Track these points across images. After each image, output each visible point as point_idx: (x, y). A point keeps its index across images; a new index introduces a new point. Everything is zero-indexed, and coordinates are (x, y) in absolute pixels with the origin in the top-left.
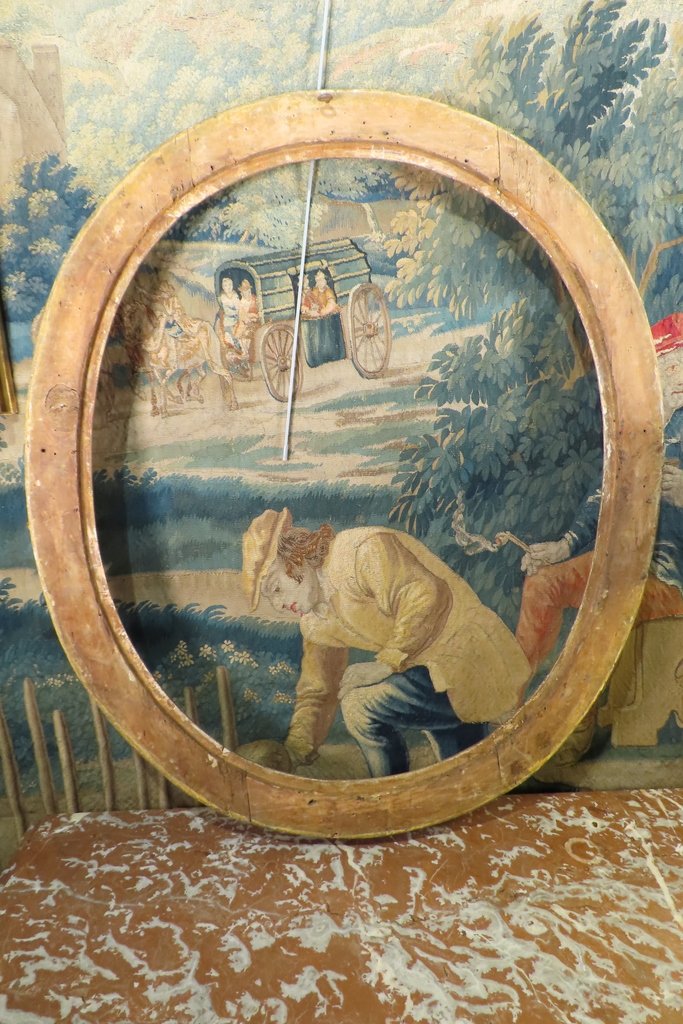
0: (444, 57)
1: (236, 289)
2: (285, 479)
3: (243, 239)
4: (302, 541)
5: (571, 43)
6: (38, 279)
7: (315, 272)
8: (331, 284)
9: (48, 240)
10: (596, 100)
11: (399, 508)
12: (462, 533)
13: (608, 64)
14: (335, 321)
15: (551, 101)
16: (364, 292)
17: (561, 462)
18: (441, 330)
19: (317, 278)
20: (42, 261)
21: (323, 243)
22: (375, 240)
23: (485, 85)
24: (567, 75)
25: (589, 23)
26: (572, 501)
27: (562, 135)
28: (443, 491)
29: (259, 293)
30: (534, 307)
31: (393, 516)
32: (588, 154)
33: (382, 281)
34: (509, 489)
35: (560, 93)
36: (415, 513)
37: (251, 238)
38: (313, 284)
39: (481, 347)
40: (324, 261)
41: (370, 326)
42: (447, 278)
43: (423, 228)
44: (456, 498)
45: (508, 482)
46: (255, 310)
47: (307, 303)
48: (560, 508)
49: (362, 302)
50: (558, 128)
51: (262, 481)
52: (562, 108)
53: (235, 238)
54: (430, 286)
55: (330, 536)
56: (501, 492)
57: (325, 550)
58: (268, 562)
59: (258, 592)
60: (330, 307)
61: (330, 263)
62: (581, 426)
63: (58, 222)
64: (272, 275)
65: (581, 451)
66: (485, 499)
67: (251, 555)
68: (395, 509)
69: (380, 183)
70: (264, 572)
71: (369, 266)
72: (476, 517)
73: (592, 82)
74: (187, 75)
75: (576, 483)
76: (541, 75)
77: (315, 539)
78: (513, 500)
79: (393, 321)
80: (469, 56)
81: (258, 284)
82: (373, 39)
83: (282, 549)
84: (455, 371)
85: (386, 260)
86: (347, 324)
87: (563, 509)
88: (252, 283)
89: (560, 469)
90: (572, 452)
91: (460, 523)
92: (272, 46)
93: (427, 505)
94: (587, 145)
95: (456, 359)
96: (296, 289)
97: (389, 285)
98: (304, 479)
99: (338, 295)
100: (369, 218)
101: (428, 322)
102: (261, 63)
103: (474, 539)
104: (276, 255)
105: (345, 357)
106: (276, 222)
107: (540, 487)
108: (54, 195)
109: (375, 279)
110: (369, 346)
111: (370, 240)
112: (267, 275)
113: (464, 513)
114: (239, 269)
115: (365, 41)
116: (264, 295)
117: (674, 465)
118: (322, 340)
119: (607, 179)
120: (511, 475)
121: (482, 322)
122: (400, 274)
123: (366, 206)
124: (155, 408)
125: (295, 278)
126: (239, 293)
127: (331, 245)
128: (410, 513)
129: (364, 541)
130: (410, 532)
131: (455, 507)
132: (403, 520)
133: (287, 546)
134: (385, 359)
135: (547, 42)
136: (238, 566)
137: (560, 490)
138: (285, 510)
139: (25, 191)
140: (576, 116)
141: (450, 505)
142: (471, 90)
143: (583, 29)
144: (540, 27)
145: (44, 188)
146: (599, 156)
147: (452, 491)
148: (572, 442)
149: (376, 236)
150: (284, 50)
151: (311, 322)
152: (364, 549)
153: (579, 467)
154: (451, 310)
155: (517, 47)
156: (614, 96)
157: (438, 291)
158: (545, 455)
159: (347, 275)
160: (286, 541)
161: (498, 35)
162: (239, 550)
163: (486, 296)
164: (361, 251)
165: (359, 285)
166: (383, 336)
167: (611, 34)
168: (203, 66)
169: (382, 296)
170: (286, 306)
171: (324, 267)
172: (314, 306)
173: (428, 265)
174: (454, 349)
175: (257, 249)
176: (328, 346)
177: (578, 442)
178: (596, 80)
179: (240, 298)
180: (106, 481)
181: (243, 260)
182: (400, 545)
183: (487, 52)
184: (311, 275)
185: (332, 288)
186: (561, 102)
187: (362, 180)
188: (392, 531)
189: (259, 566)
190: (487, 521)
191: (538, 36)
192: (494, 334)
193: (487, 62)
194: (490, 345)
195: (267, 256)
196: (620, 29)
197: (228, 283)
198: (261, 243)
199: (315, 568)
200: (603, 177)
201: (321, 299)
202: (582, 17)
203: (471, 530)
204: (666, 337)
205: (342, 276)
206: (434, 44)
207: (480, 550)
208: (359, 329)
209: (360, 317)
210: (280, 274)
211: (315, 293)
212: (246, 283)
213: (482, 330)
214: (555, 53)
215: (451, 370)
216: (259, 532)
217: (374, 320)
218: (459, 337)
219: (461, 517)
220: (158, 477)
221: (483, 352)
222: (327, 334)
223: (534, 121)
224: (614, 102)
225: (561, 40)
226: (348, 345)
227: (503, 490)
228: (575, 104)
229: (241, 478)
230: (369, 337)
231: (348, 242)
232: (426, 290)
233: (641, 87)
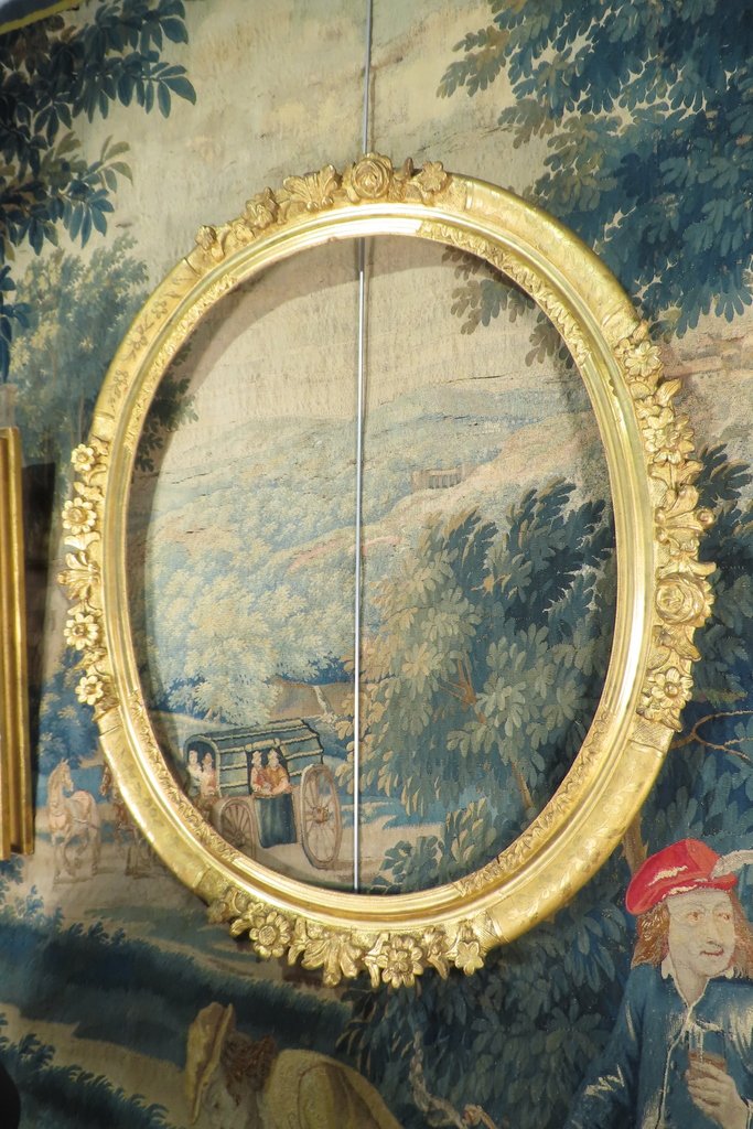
0: (391, 549)
1: (200, 760)
2: (232, 970)
3: (207, 716)
4: (243, 1051)
5: (516, 529)
6: (60, 739)
7: (268, 750)
8: (283, 762)
9: (73, 706)
10: (548, 584)
11: (348, 1037)
12: (421, 1092)
13: (561, 546)
14: (287, 800)
15: (498, 586)
16: (316, 773)
17: (542, 1022)
18: (394, 824)
19: (270, 757)
20: (66, 724)
21: (278, 722)
22: (326, 720)
23: (428, 573)
24: (514, 561)
25: (535, 510)
26: (562, 1086)
27: (513, 620)
28: (400, 1025)
29: (218, 768)
30: (496, 809)
31: (340, 1045)
32: (546, 639)
33: (332, 763)
34: (480, 1043)
35: (508, 578)
36: (367, 1047)
37: (214, 715)
38: (265, 762)
39: (435, 852)
40: (277, 740)
41: (319, 811)
42: (398, 767)
43: (372, 711)
44: (413, 1039)
45: (476, 1034)
46: (212, 784)
47: (259, 781)
48: (544, 1093)
49: (313, 784)
50: (509, 613)
51: (211, 966)
52: (511, 593)
53: (201, 715)
54: (380, 773)
55: (274, 1053)
56: (470, 1045)
57: (267, 1070)
58: (212, 1067)
59: (198, 1101)
60: (283, 787)
61: (284, 742)
62: (569, 976)
64: (232, 750)
65: (571, 1014)
66: (448, 1050)
67: (196, 1055)
68: (343, 1036)
69: (330, 666)
70: (206, 1079)
71: (321, 747)
72: (439, 1072)
73: (543, 565)
74: (180, 576)
75: (566, 1060)
76: (485, 561)
77: (256, 1052)
78: (486, 1061)
79: (344, 808)
80: (415, 547)
82: (327, 537)
83: (225, 1054)
84: (410, 874)
85: (338, 741)
86: (300, 807)
87: (549, 1095)
88: (214, 757)
89: (541, 1033)
90: (556, 1012)
91: (419, 1075)
92: (242, 549)
93: (382, 1039)
94: (545, 629)
95: (409, 860)
96: (250, 766)
97: (340, 768)
98: (251, 975)
99: (291, 774)
100: (320, 700)
101: (379, 813)
102: (231, 564)
103: (439, 1104)
104: (235, 731)
105: (295, 841)
106: (236, 700)
107: (517, 1053)
109: (327, 760)
110: (319, 833)
111: (320, 721)
112: (227, 750)
113: (423, 1064)
114: (203, 743)
115: (320, 539)
116: (222, 770)
117: (720, 1066)
118: (273, 822)
119: (573, 667)
120: (479, 1024)
121: (433, 820)
122: (349, 756)
123: (316, 688)
124: (128, 868)
125: (250, 755)
126: (202, 765)
127: (285, 724)
128: (361, 1045)
129: (309, 1070)
130: (363, 1072)
131: (411, 1052)
132: (353, 1053)
133: (229, 1052)
134: (336, 848)
135: (490, 530)
136: (182, 1062)
137: (543, 1063)
138: (230, 1007)
139: (64, 667)
140: (527, 602)
141: (406, 1048)
142: (416, 577)
143: (527, 515)
144: (479, 519)
146: (560, 641)
147: (409, 1028)
148: (557, 997)
149: (328, 717)
150: (251, 552)
151: (264, 801)
152: (309, 1080)
153: (569, 1037)
154: (403, 802)
155: (458, 536)
156: (573, 578)
157: (389, 779)
158: (520, 1007)
159: (301, 754)
160: (229, 1045)
161: (438, 528)
162: (184, 1044)
163: (437, 792)
164: (313, 731)
165: (311, 766)
166: (332, 823)
167: (562, 517)
168: (191, 568)
169: (332, 779)
170: (240, 783)
171: (276, 746)
172: (266, 784)
173: (379, 751)
174: (408, 849)
175: (218, 725)
176: (279, 827)
177: (565, 999)
178: (547, 564)
179: (202, 770)
180: (82, 934)
181: (206, 735)
182: (350, 1087)
183: (429, 543)
184: (265, 752)
185: (285, 767)
186: (508, 588)
187: (315, 663)
188: (340, 1064)
189: (202, 1068)
190: (454, 1081)
191: (478, 527)
192: (450, 836)
193: (429, 553)
194: (446, 849)
195: (227, 733)
196: (572, 511)
197: (193, 756)
198: (223, 720)
199: (255, 1090)
200: (567, 665)
201: (274, 778)
202: (526, 505)
203: (433, 1089)
204: (681, 869)
205: (295, 755)
206: (383, 538)
207: (445, 1122)
208: (309, 813)
209: (310, 800)
210: (238, 749)
211: (268, 771)
212: (208, 757)
213: (435, 830)
214: (499, 539)
215: (404, 872)
216: (204, 1027)
217: (324, 805)
218: (412, 835)
219: (419, 1068)
220: (126, 939)
221: (439, 856)
222: (278, 815)
223: (479, 607)
224: (572, 584)
225: (504, 528)
226: (299, 829)
227: (471, 1043)
228: (525, 588)
229: (192, 958)
230: (319, 822)
231: (299, 722)
232: (377, 778)
233: (603, 567)
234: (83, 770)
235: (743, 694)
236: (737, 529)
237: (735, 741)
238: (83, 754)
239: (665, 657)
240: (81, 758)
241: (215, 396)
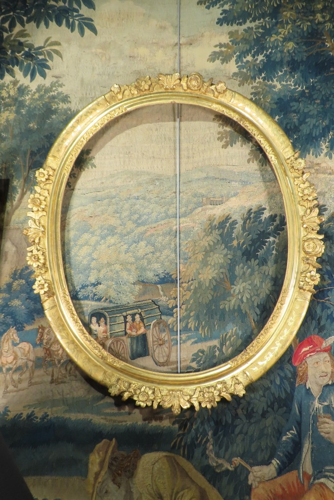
0: (192, 229)
1: (98, 322)
2: (115, 421)
3: (103, 300)
4: (122, 460)
5: (245, 223)
6: (9, 317)
7: (135, 314)
8: (142, 319)
9: (18, 300)
10: (258, 243)
11: (177, 441)
12: (212, 458)
13: (262, 230)
14: (144, 337)
15: (239, 244)
16: (158, 323)
17: (264, 415)
18: (196, 342)
19: (136, 317)
20: (13, 309)
21: (140, 301)
22: (163, 300)
23: (209, 238)
24: (244, 234)
25: (252, 216)
26: (273, 439)
27: (245, 257)
28: (201, 430)
29: (108, 324)
30: (241, 331)
31: (173, 445)
32: (258, 264)
33: (166, 318)
34: (237, 430)
35: (242, 241)
36: (186, 443)
37: (106, 299)
38: (134, 320)
39: (216, 351)
40: (139, 310)
41: (161, 340)
42: (197, 317)
43: (185, 295)
44: (208, 435)
45: (236, 426)
46: (105, 332)
47: (131, 329)
48: (267, 444)
49: (157, 328)
50: (243, 254)
51: (103, 421)
52: (244, 247)
53: (99, 300)
54: (189, 321)
55: (138, 457)
56: (233, 432)
57: (135, 466)
58: (103, 473)
59: (95, 493)
60: (142, 331)
61: (143, 310)
62: (273, 394)
63: (23, 293)
64: (115, 316)
65: (275, 409)
66: (224, 436)
67: (94, 468)
68: (174, 441)
69: (165, 276)
70: (100, 480)
71: (160, 312)
72: (220, 447)
73: (255, 237)
74: (86, 236)
75: (274, 428)
76: (233, 234)
77: (130, 459)
78: (240, 437)
79: (172, 337)
80: (203, 228)
81: (108, 320)
82: (163, 222)
83: (111, 464)
84: (204, 363)
85: (169, 309)
86: (150, 339)
87: (269, 444)
88: (106, 319)
89: (264, 419)
90: (269, 409)
91: (211, 451)
92: (121, 225)
93: (192, 439)
94: (257, 261)
95: (204, 357)
96: (126, 322)
97: (170, 320)
98: (125, 422)
99: (146, 325)
100: (160, 291)
101: (189, 338)
102: (116, 231)
103: (220, 461)
104: (117, 307)
105: (148, 355)
106: (117, 293)
107: (254, 431)
108: (24, 281)
109: (163, 317)
110: (160, 350)
111: (161, 300)
112: (113, 316)
113: (213, 445)
114: (100, 313)
115: (160, 223)
116: (110, 325)
118: (137, 347)
119: (268, 274)
120: (238, 421)
121: (215, 338)
122: (175, 315)
123: (159, 286)
124: (52, 379)
125: (125, 317)
126: (99, 324)
127: (143, 302)
128: (183, 444)
129: (157, 461)
130: (184, 456)
131: (208, 441)
132: (179, 448)
133: (114, 463)
134: (169, 356)
135: (235, 222)
136: (84, 473)
137: (265, 432)
138: (114, 440)
139: (12, 280)
140: (251, 250)
141: (205, 440)
142: (204, 240)
143: (249, 218)
144: (231, 218)
145: (20, 279)
146: (263, 265)
147: (206, 431)
148: (269, 403)
149: (164, 298)
150: (126, 226)
151: (132, 337)
152: (157, 466)
153: (275, 418)
154: (200, 332)
155: (222, 225)
156: (267, 242)
157: (193, 323)
158: (255, 410)
159: (150, 316)
160: (114, 459)
161: (214, 221)
162: (87, 465)
163: (216, 326)
164: (157, 305)
165: (156, 320)
166: (167, 345)
167: (262, 220)
168: (93, 233)
169: (166, 325)
170: (121, 330)
171: (139, 312)
172: (134, 330)
173: (188, 312)
174: (203, 352)
175: (108, 304)
176: (140, 349)
177: (273, 403)
178: (258, 236)
179: (99, 326)
180: (21, 419)
181: (102, 309)
182: (178, 464)
183: (210, 226)
184: (133, 315)
185: (143, 322)
186: (243, 244)
187: (157, 275)
188: (172, 455)
189: (97, 475)
190: (226, 450)
191: (230, 221)
192: (222, 344)
193: (210, 230)
194: (221, 350)
195: (113, 307)
196: (265, 217)
197: (94, 320)
198: (111, 302)
199: (129, 478)
200: (266, 274)
201: (138, 327)
202: (249, 214)
203: (218, 455)
204: (311, 347)
205: (148, 316)
206: (188, 224)
207: (224, 469)
208: (156, 341)
209: (156, 335)
210: (119, 315)
211: (135, 324)
212: (102, 319)
213: (216, 342)
214: (239, 226)
215: (202, 362)
216: (98, 453)
217: (163, 337)
218: (205, 346)
219: (211, 447)
220: (49, 417)
221: (217, 353)
222: (140, 343)
223: (232, 252)
224: (267, 244)
225: (241, 222)
226: (150, 349)
227: (234, 431)
228: (249, 245)
229: (91, 420)
230: (160, 345)
231: (151, 301)
232: (188, 323)
233: (277, 238)
234: (26, 331)
235: (330, 281)
236: (324, 226)
237: (328, 298)
238: (26, 323)
239: (307, 268)
240: (25, 325)
241: (105, 158)
